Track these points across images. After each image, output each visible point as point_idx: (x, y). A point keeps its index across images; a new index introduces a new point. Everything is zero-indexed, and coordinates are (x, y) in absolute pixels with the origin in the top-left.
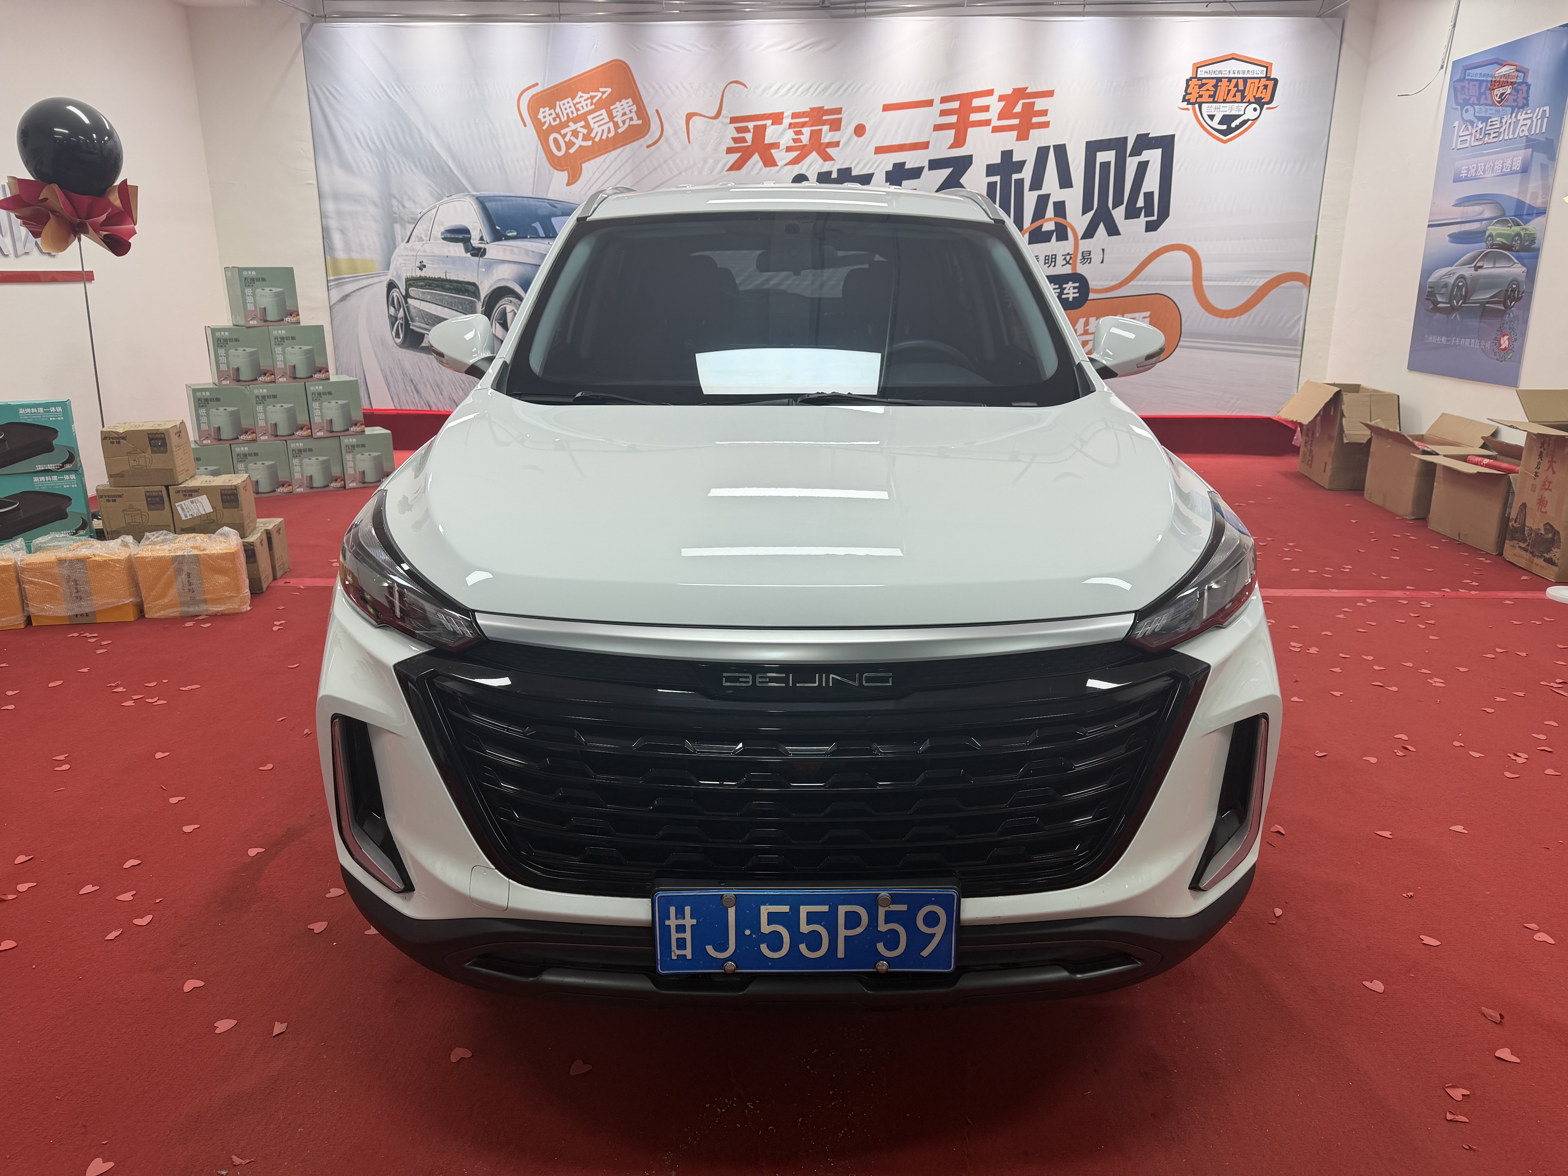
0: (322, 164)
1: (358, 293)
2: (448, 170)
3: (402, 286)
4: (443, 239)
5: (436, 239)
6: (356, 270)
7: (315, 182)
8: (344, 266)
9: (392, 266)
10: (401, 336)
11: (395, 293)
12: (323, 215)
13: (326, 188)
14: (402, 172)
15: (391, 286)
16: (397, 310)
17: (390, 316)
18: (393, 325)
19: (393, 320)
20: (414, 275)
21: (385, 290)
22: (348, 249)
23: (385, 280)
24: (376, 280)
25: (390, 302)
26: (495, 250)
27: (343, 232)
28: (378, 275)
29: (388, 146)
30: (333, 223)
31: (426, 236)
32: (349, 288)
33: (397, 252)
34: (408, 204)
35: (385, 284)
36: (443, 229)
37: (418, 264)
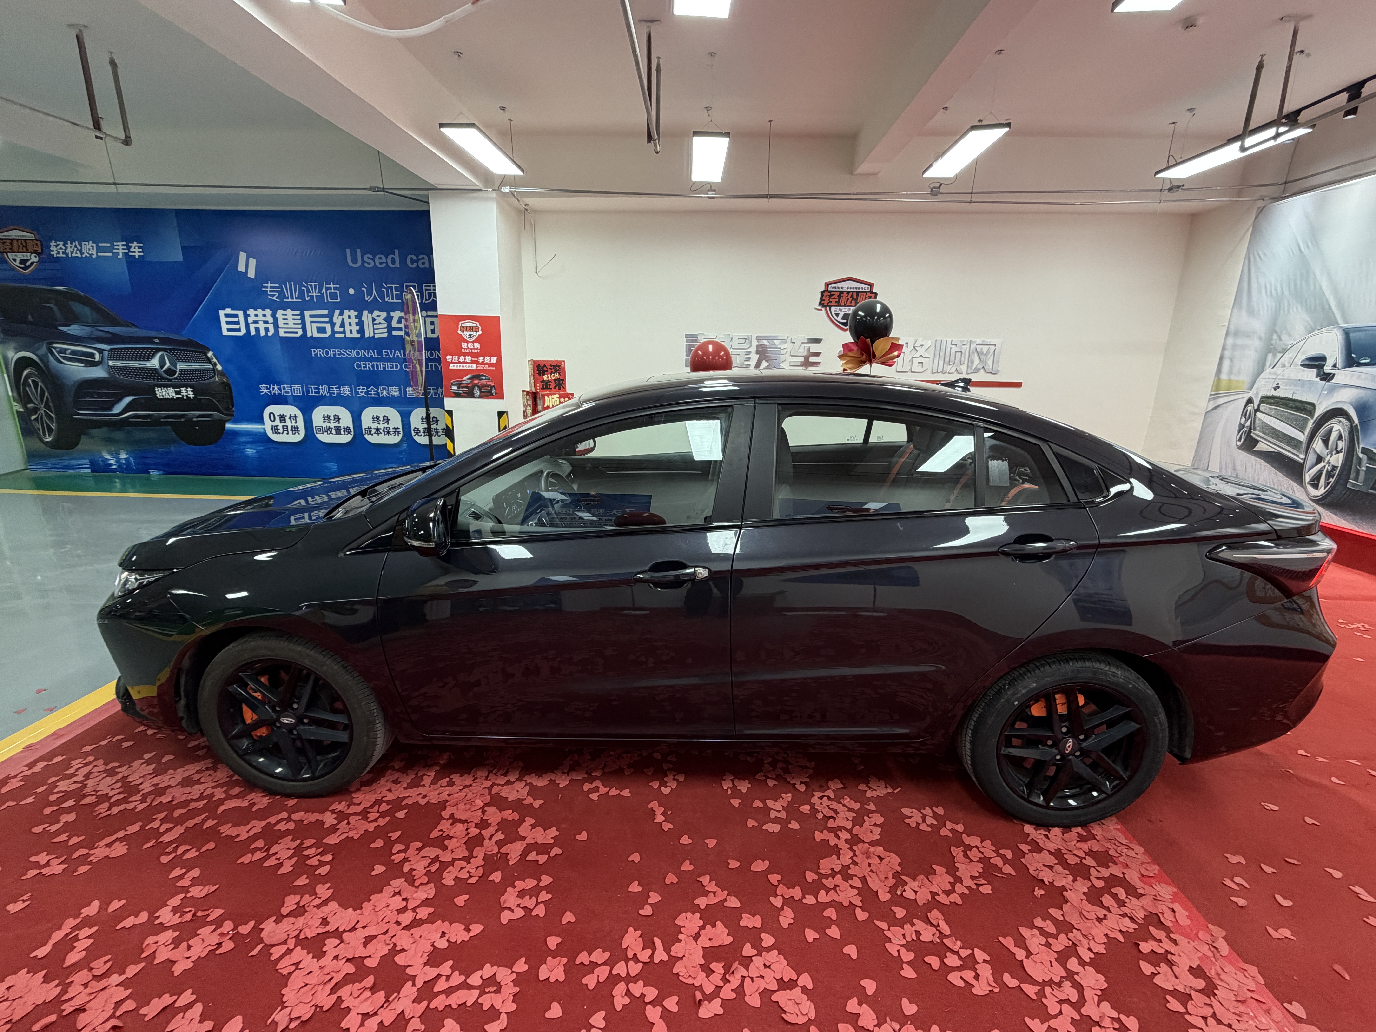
0: (1235, 311)
1: (1225, 405)
2: (1327, 307)
3: (1256, 402)
4: (1302, 365)
5: (1296, 365)
6: (1231, 388)
7: (1226, 324)
8: (1223, 384)
9: (1255, 386)
10: (1242, 440)
11: (1250, 407)
12: (1224, 348)
13: (1232, 328)
14: (1289, 312)
15: (1250, 401)
16: (1247, 421)
17: (1240, 424)
18: (1240, 431)
19: (1242, 426)
20: (1268, 394)
21: (1244, 404)
22: (1230, 372)
23: (1247, 396)
24: (1241, 396)
25: (1244, 414)
26: (1343, 376)
27: (1231, 360)
28: (1243, 393)
29: (1286, 292)
30: (1227, 353)
31: (1289, 363)
32: (1221, 401)
33: (1262, 376)
34: (1285, 337)
35: (1245, 400)
36: (1304, 357)
37: (1275, 386)
